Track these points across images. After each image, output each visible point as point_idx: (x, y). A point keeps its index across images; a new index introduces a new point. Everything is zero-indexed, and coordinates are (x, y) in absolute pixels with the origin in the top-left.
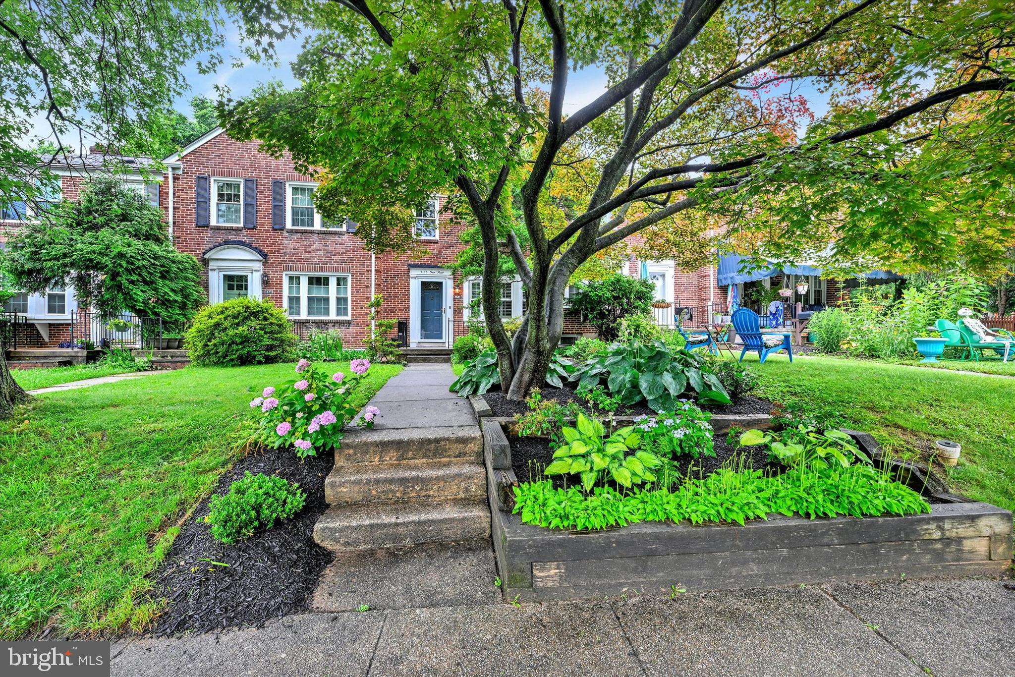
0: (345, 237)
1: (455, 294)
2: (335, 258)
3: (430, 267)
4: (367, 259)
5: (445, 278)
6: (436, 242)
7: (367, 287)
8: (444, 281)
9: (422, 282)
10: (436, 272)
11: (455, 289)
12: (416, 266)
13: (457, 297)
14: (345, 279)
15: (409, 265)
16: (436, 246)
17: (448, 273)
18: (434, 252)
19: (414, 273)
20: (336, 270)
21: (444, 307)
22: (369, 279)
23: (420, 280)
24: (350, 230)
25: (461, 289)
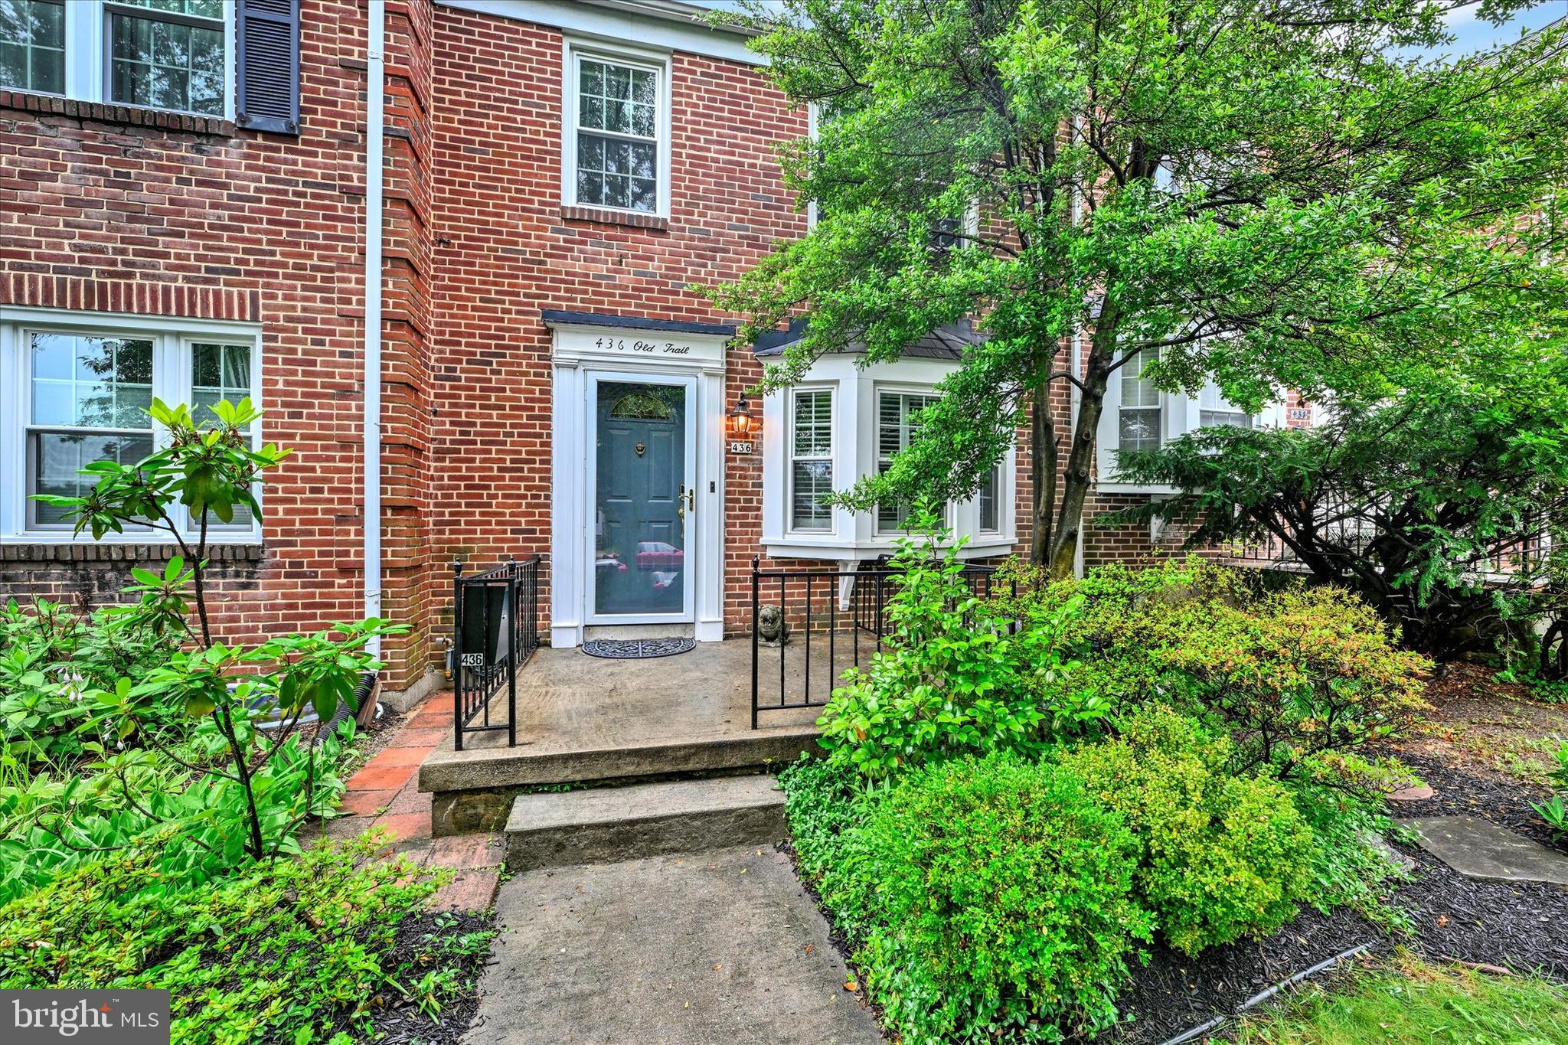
0: (232, 153)
1: (732, 435)
2: (176, 247)
3: (633, 324)
4: (343, 264)
5: (694, 369)
6: (659, 230)
7: (344, 392)
8: (689, 383)
9: (602, 386)
10: (659, 347)
11: (731, 415)
12: (577, 319)
13: (739, 446)
14: (239, 355)
15: (548, 314)
16: (657, 245)
17: (710, 353)
18: (652, 266)
19: (567, 344)
20: (184, 306)
21: (689, 484)
22: (353, 354)
23: (594, 378)
24: (257, 121)
25: (756, 416)
